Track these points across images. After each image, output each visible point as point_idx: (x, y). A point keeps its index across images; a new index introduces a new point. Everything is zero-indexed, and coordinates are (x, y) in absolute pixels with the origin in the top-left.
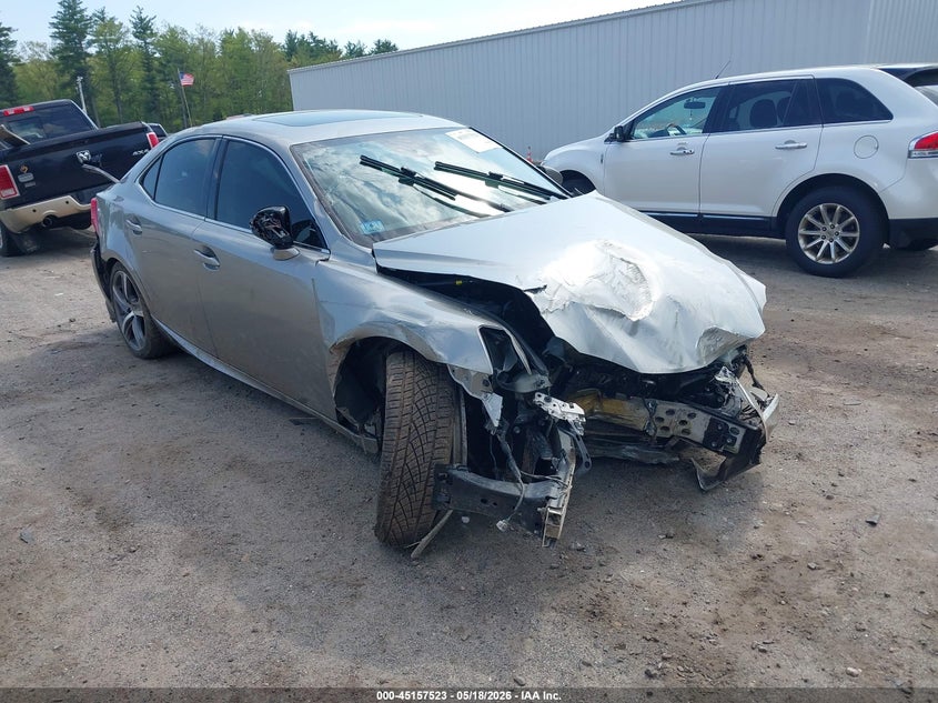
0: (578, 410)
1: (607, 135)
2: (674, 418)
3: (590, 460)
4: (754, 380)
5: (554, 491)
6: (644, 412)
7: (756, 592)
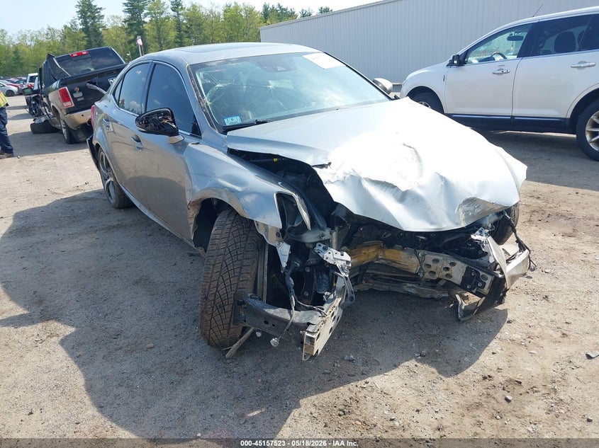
0: (346, 257)
1: (448, 62)
2: (439, 265)
3: (354, 296)
4: (517, 237)
5: (316, 319)
6: (415, 260)
7: (478, 406)
